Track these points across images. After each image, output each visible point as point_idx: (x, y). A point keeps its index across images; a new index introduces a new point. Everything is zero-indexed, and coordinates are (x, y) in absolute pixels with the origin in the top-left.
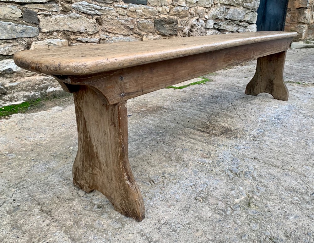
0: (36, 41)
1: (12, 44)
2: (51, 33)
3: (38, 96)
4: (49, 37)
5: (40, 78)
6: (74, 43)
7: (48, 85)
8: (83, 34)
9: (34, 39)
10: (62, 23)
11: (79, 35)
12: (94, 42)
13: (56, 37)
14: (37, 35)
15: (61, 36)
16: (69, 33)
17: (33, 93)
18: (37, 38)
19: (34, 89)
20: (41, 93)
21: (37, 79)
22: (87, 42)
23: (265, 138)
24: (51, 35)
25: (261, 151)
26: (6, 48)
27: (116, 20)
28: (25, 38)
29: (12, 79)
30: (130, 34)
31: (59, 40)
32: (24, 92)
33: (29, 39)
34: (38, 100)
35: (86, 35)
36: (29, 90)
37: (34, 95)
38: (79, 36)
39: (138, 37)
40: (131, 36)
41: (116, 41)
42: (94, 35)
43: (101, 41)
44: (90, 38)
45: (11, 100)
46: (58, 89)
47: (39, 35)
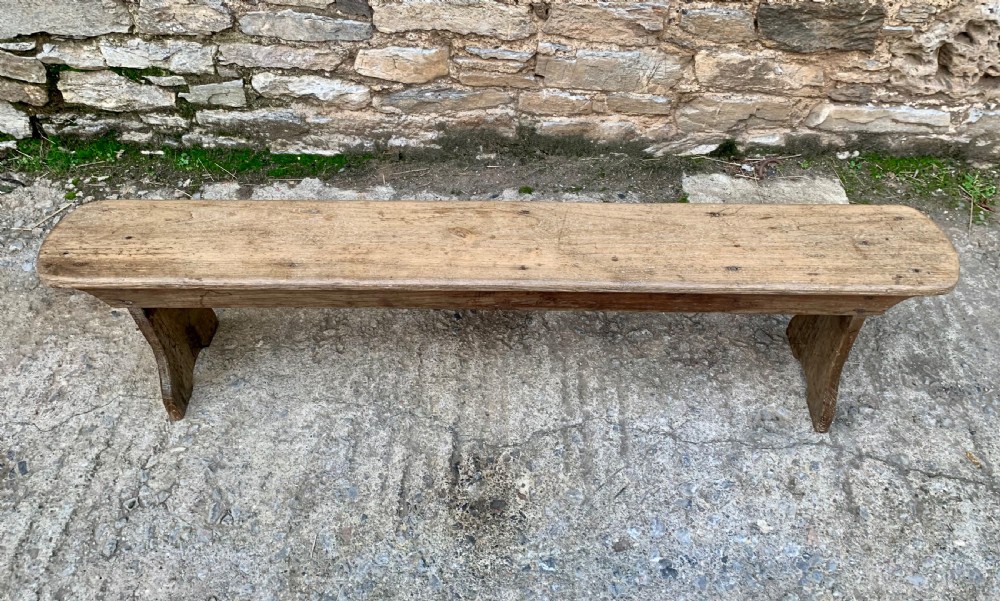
0: (365, 48)
1: (317, 51)
2: (401, 35)
3: (367, 148)
4: (396, 43)
5: (373, 118)
6: (461, 58)
7: (393, 133)
8: (486, 40)
9: (361, 44)
10: (429, 15)
11: (474, 42)
12: (515, 60)
13: (413, 43)
14: (369, 37)
15: (426, 40)
16: (450, 35)
17: (358, 141)
18: (368, 43)
19: (363, 134)
20: (377, 145)
21: (368, 118)
22: (494, 59)
24: (403, 37)
26: (307, 57)
27: (596, 8)
28: (343, 41)
29: (320, 110)
30: (643, 45)
31: (419, 49)
32: (341, 137)
33: (351, 44)
34: (368, 156)
35: (496, 41)
36: (351, 134)
37: (361, 146)
38: (477, 44)
39: (677, 53)
40: (647, 49)
41: (587, 60)
42: (518, 43)
43: (540, 57)
44: (505, 50)
45: (317, 144)
46: (413, 143)
47: (372, 37)
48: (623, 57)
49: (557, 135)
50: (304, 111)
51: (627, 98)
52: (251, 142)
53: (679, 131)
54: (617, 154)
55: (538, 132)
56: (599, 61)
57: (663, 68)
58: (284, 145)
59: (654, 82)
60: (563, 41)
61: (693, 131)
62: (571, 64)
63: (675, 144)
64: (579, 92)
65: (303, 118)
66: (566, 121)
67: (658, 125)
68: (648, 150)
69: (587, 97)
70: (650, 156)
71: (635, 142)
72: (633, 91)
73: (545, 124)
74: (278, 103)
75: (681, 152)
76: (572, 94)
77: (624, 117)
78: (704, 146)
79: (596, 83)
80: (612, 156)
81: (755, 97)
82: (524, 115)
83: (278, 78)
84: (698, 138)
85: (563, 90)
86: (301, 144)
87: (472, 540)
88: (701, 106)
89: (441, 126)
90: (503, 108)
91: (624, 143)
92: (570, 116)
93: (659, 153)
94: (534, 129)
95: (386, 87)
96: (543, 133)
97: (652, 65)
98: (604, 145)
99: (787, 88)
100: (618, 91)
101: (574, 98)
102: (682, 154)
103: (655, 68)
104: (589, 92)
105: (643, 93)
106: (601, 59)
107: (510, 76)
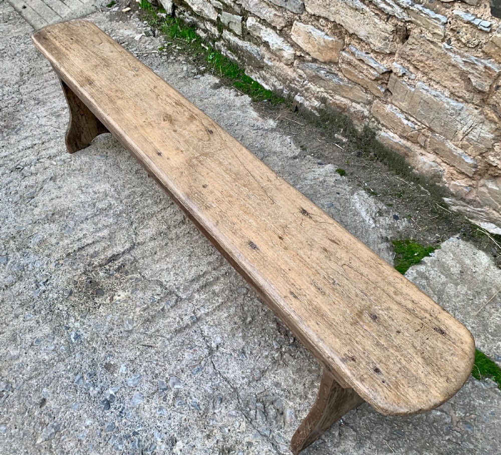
0: (298, 21)
1: (276, 12)
2: (317, 18)
3: (284, 95)
4: (313, 24)
5: (292, 74)
6: (346, 52)
7: (299, 91)
8: (364, 44)
9: (296, 17)
10: (333, 9)
11: (357, 42)
12: (374, 69)
13: (322, 28)
14: (301, 12)
15: (330, 29)
16: (344, 31)
17: (281, 87)
18: (300, 17)
19: (285, 83)
20: (289, 95)
21: (289, 73)
22: (363, 62)
24: (318, 20)
26: (271, 15)
27: (440, 47)
29: (271, 56)
30: (469, 101)
31: (324, 34)
33: (292, 14)
34: (283, 100)
35: (369, 48)
36: (280, 80)
37: (282, 91)
38: (357, 45)
39: (495, 123)
40: (471, 106)
41: (422, 93)
42: (381, 56)
43: (392, 75)
44: (371, 58)
45: (264, 79)
46: (307, 103)
47: (302, 14)
48: (448, 103)
49: (388, 147)
50: (265, 53)
51: (444, 145)
52: (239, 61)
53: (477, 198)
54: (422, 188)
55: (377, 137)
56: (431, 99)
57: (478, 130)
58: (252, 71)
59: (467, 140)
60: (411, 69)
61: (490, 206)
62: (410, 91)
63: (470, 208)
64: (412, 119)
65: (262, 58)
66: (397, 139)
67: (461, 183)
68: (446, 199)
69: (416, 126)
70: (446, 206)
71: (439, 186)
72: (451, 140)
73: (383, 134)
74: (256, 41)
75: (472, 218)
76: (407, 119)
77: (439, 160)
78: (494, 226)
79: (426, 118)
80: (419, 188)
82: (373, 119)
83: (257, 23)
84: (491, 216)
85: (402, 112)
86: (258, 75)
87: (71, 293)
89: (323, 100)
90: (362, 106)
91: (431, 182)
92: (401, 136)
93: (454, 208)
94: (375, 134)
95: (303, 55)
96: (380, 141)
97: (470, 123)
98: (416, 175)
100: (441, 134)
101: (406, 122)
102: (473, 221)
103: (472, 128)
104: (419, 124)
105: (457, 146)
106: (433, 97)
107: (369, 81)
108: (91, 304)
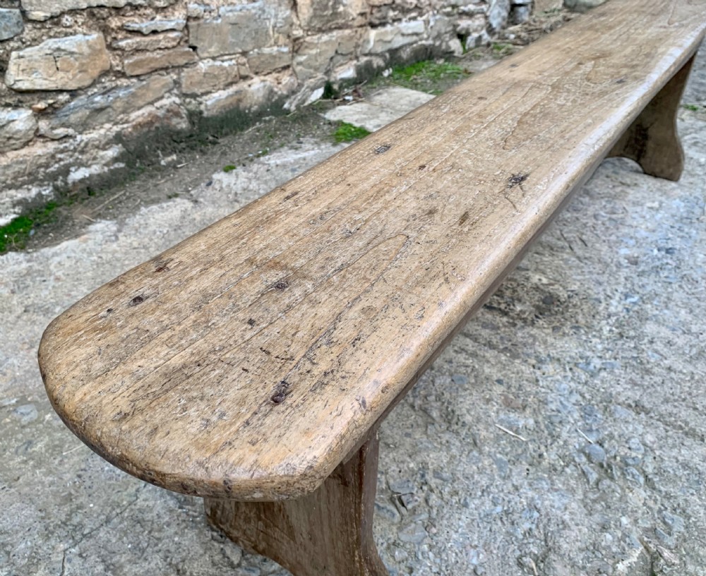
0: (19, 49)
3: (48, 196)
4: (52, 34)
5: (45, 150)
6: (122, 40)
7: (70, 165)
8: (142, 11)
9: (12, 44)
11: (131, 16)
12: (173, 30)
13: (71, 31)
14: (20, 30)
15: (83, 24)
16: (104, 12)
17: (34, 191)
18: (21, 40)
19: (36, 179)
20: (56, 188)
22: (155, 32)
23: (650, 328)
24: (57, 24)
25: (647, 377)
31: (79, 37)
32: (13, 192)
34: (50, 206)
35: (151, 10)
36: (24, 183)
37: (39, 195)
41: (228, 17)
42: (170, 9)
43: (191, 22)
44: (161, 20)
46: (95, 169)
47: (23, 30)
48: (254, 8)
49: (221, 112)
51: (263, 54)
53: (299, 81)
54: (267, 118)
55: (205, 114)
56: (238, 16)
57: (280, 16)
59: (277, 31)
61: (307, 78)
62: (217, 24)
63: (300, 96)
64: (226, 57)
66: (223, 94)
67: (286, 79)
68: (286, 106)
69: (234, 62)
70: (289, 111)
71: (276, 101)
72: (264, 46)
73: (209, 103)
75: (304, 101)
76: (223, 61)
77: (262, 78)
78: (316, 92)
79: (237, 45)
80: (265, 121)
81: (335, 33)
82: (188, 100)
84: (311, 85)
85: (214, 58)
88: (307, 51)
89: (118, 138)
90: (169, 97)
91: (269, 104)
92: (225, 87)
93: (293, 108)
94: (201, 112)
95: (51, 101)
96: (214, 112)
97: (273, 12)
98: (257, 111)
99: (351, 18)
100: (253, 49)
101: (226, 64)
102: (306, 104)
103: (276, 16)
104: (234, 56)
105: (271, 46)
106: (240, 13)
107: (171, 51)
108: (575, 300)
